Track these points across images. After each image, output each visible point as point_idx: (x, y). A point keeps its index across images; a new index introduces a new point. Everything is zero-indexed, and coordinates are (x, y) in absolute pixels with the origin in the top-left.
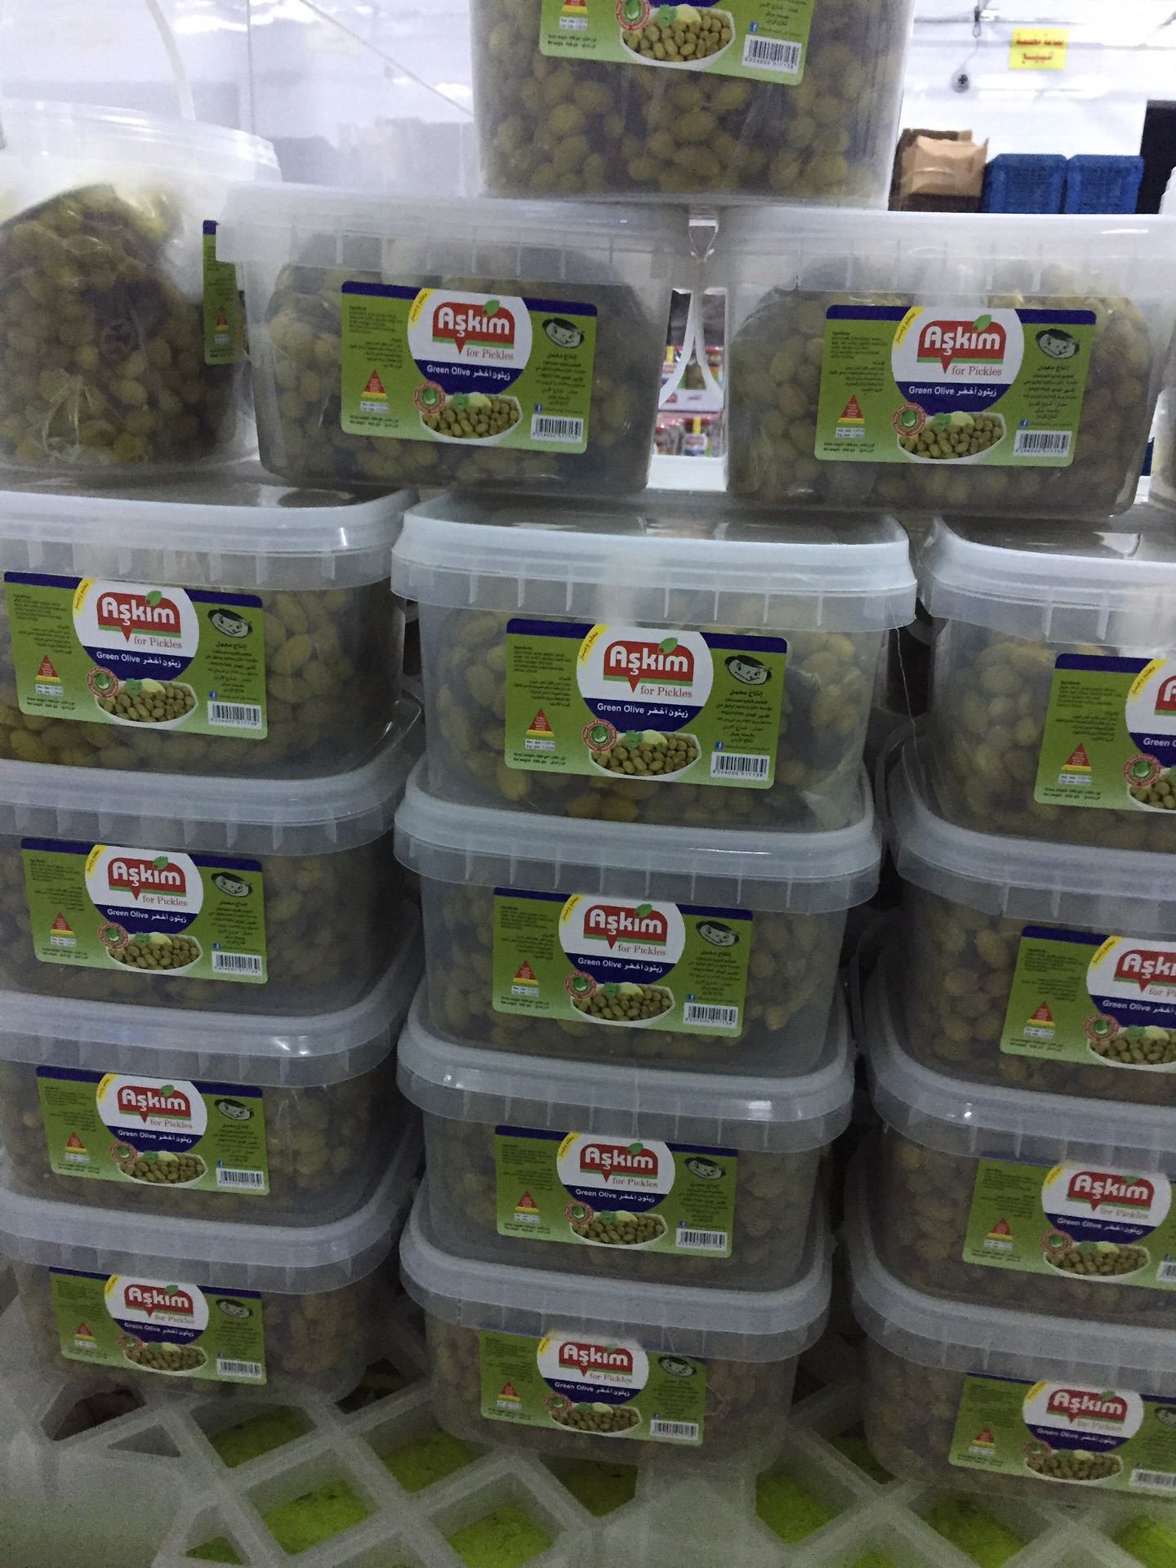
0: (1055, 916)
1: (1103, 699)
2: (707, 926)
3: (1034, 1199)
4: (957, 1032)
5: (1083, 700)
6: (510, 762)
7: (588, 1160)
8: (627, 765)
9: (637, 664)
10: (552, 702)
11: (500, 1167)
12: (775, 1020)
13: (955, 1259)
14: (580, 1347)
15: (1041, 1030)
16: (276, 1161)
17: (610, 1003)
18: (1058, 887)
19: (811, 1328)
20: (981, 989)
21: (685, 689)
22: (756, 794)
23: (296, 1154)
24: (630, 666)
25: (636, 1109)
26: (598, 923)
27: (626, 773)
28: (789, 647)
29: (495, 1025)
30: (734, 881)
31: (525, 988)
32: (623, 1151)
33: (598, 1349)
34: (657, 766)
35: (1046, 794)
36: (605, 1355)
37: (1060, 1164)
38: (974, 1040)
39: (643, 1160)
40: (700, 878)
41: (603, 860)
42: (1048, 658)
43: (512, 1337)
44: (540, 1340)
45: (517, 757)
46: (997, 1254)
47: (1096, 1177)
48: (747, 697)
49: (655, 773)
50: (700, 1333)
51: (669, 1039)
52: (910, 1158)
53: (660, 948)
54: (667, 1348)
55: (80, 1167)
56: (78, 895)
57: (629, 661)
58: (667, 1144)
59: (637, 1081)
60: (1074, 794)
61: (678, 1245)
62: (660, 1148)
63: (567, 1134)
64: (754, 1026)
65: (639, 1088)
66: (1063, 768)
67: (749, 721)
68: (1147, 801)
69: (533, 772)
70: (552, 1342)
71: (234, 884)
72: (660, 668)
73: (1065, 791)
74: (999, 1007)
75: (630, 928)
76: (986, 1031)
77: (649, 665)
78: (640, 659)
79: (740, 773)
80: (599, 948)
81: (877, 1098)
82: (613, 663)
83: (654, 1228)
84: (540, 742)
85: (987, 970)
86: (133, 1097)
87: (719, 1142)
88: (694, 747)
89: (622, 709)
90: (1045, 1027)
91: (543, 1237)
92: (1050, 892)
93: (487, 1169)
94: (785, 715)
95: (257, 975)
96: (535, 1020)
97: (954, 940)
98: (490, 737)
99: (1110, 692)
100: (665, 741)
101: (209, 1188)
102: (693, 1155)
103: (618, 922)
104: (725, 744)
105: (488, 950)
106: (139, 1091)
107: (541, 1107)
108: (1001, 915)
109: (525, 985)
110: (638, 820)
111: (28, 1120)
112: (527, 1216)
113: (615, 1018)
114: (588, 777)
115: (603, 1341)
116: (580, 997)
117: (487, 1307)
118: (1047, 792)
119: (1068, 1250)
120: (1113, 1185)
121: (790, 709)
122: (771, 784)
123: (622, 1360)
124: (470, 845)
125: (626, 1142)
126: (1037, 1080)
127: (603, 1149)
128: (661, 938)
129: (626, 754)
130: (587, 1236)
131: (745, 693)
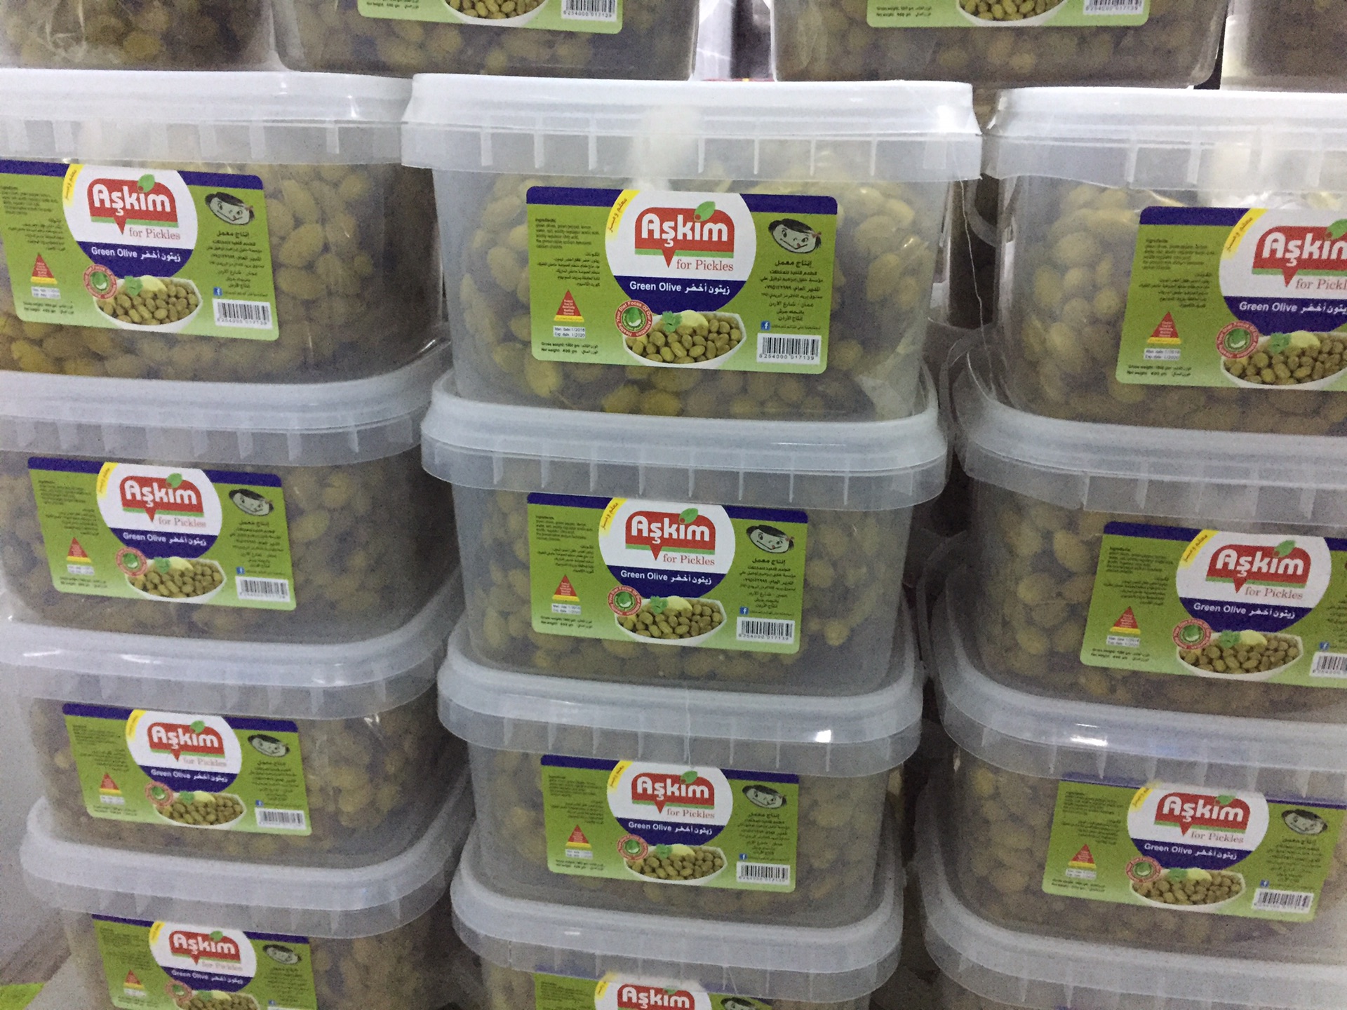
0: (1140, 507)
1: (1194, 258)
2: (758, 531)
3: (1119, 826)
4: (1032, 644)
5: (1172, 260)
6: (537, 352)
7: (640, 790)
8: (666, 352)
9: (672, 234)
10: (579, 281)
11: (548, 800)
12: (835, 634)
13: (1033, 891)
14: (639, 989)
15: (1125, 638)
16: (317, 801)
17: (657, 619)
18: (1144, 476)
19: (881, 965)
20: (1059, 594)
21: (726, 261)
22: (806, 379)
23: (338, 791)
24: (664, 236)
25: (688, 733)
26: (640, 531)
27: (664, 361)
28: (840, 208)
29: (537, 648)
30: (786, 477)
31: (565, 606)
32: (676, 779)
33: (658, 991)
34: (697, 351)
35: (1129, 373)
36: (666, 997)
37: (1148, 785)
38: (1052, 653)
39: (698, 789)
40: (749, 476)
41: (643, 458)
42: (1129, 218)
43: (569, 981)
44: (597, 983)
45: (545, 347)
46: (1080, 884)
47: (1186, 798)
48: (794, 269)
49: (696, 360)
50: (764, 972)
51: (721, 657)
52: (983, 782)
53: (708, 557)
54: (729, 989)
55: (116, 809)
56: (91, 519)
57: (662, 231)
58: (722, 770)
59: (688, 702)
60: (1161, 371)
61: (738, 880)
62: (714, 775)
63: (617, 762)
64: (812, 641)
65: (689, 709)
66: (1148, 341)
67: (797, 296)
68: (1242, 376)
69: (563, 364)
70: (609, 984)
71: (253, 501)
72: (697, 237)
73: (1150, 367)
74: (1078, 614)
75: (675, 536)
76: (1064, 642)
77: (685, 235)
78: (675, 228)
79: (789, 357)
80: (642, 559)
81: (947, 718)
82: (645, 235)
83: (713, 862)
84: (569, 328)
85: (1064, 575)
86: (163, 734)
87: (777, 768)
88: (738, 328)
89: (657, 287)
90: (1128, 635)
91: (596, 873)
92: (1134, 481)
93: (536, 805)
94: (837, 289)
95: (286, 601)
96: (579, 640)
97: (1027, 542)
98: (516, 326)
99: (1201, 249)
100: (706, 323)
101: (251, 829)
102: (752, 783)
103: (662, 529)
104: (772, 324)
105: (525, 567)
106: (169, 728)
107: (587, 733)
108: (1081, 509)
109: (566, 602)
110: (681, 413)
111: (60, 761)
112: (579, 851)
113: (662, 635)
114: (623, 367)
115: (662, 983)
116: (625, 614)
117: (540, 949)
118: (1131, 370)
119: (1155, 878)
120: (1204, 806)
121: (842, 280)
122: (824, 368)
123: (683, 1003)
124: (500, 446)
125: (679, 770)
126: (1121, 693)
127: (656, 778)
128: (709, 546)
129: (663, 339)
130: (642, 872)
131: (793, 263)
